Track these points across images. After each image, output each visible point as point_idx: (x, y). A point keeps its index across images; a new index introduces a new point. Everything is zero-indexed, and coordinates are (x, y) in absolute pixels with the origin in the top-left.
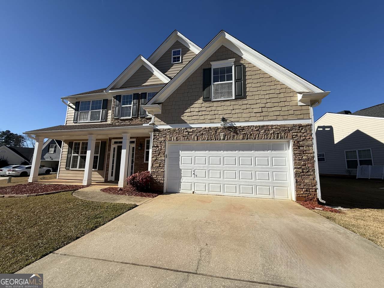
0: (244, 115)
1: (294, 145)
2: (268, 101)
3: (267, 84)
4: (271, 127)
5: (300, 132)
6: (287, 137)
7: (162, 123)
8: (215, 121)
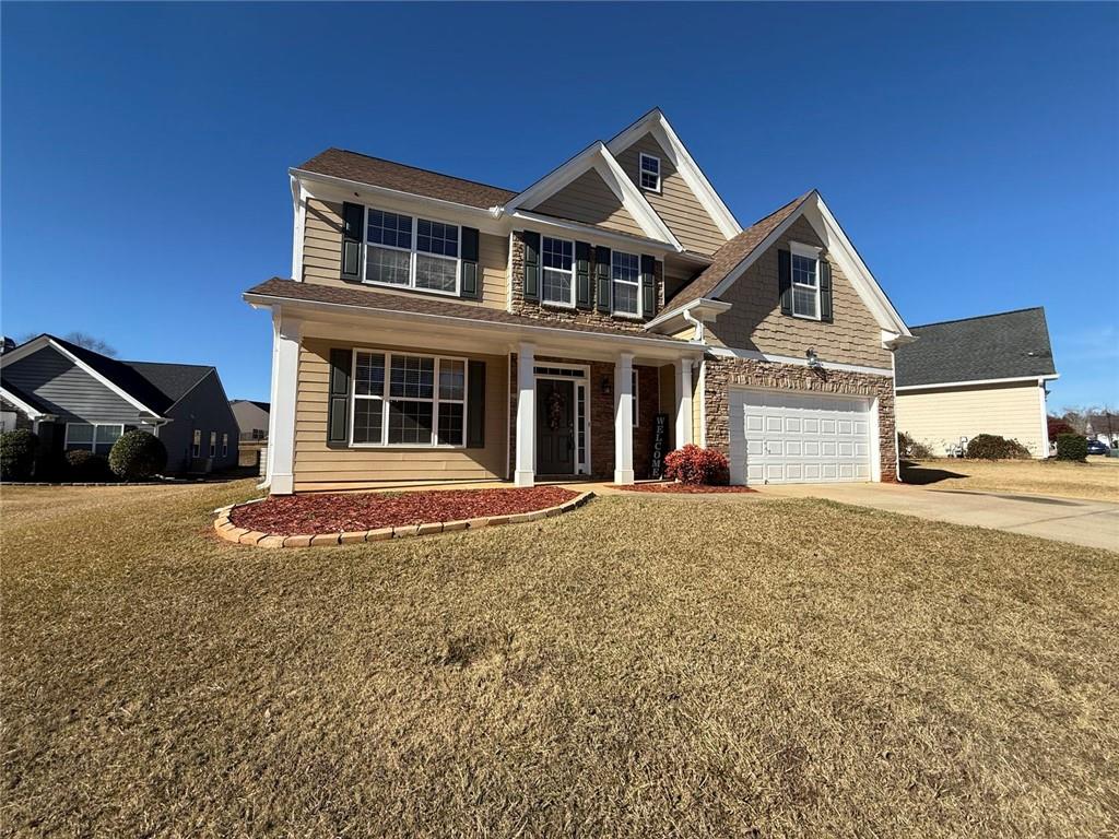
1: (880, 405)
4: (859, 376)
5: (884, 387)
6: (873, 392)
7: (719, 343)
8: (798, 354)
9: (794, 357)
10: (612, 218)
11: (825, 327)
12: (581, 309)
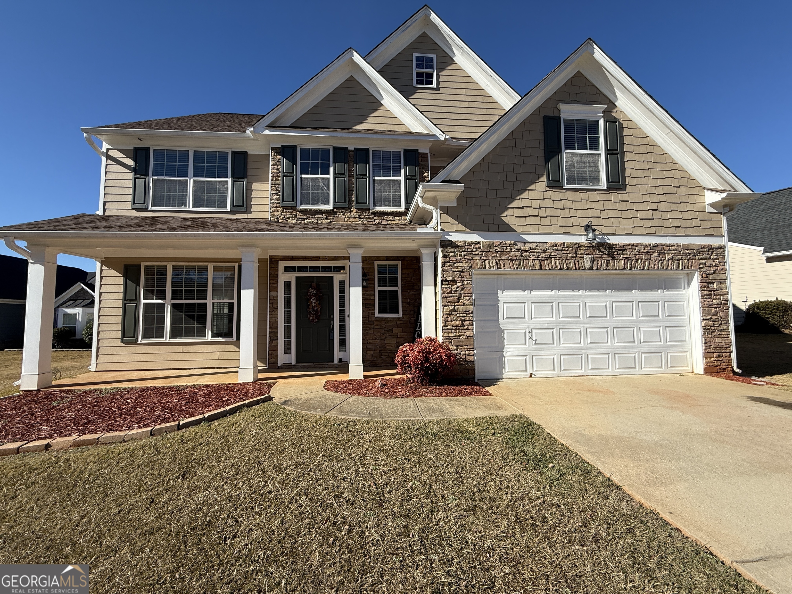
0: (624, 223)
1: (702, 281)
2: (662, 198)
3: (659, 167)
4: (668, 248)
5: (710, 258)
6: (691, 266)
7: (461, 227)
8: (572, 230)
9: (568, 234)
10: (370, 119)
11: (614, 196)
12: (338, 209)
